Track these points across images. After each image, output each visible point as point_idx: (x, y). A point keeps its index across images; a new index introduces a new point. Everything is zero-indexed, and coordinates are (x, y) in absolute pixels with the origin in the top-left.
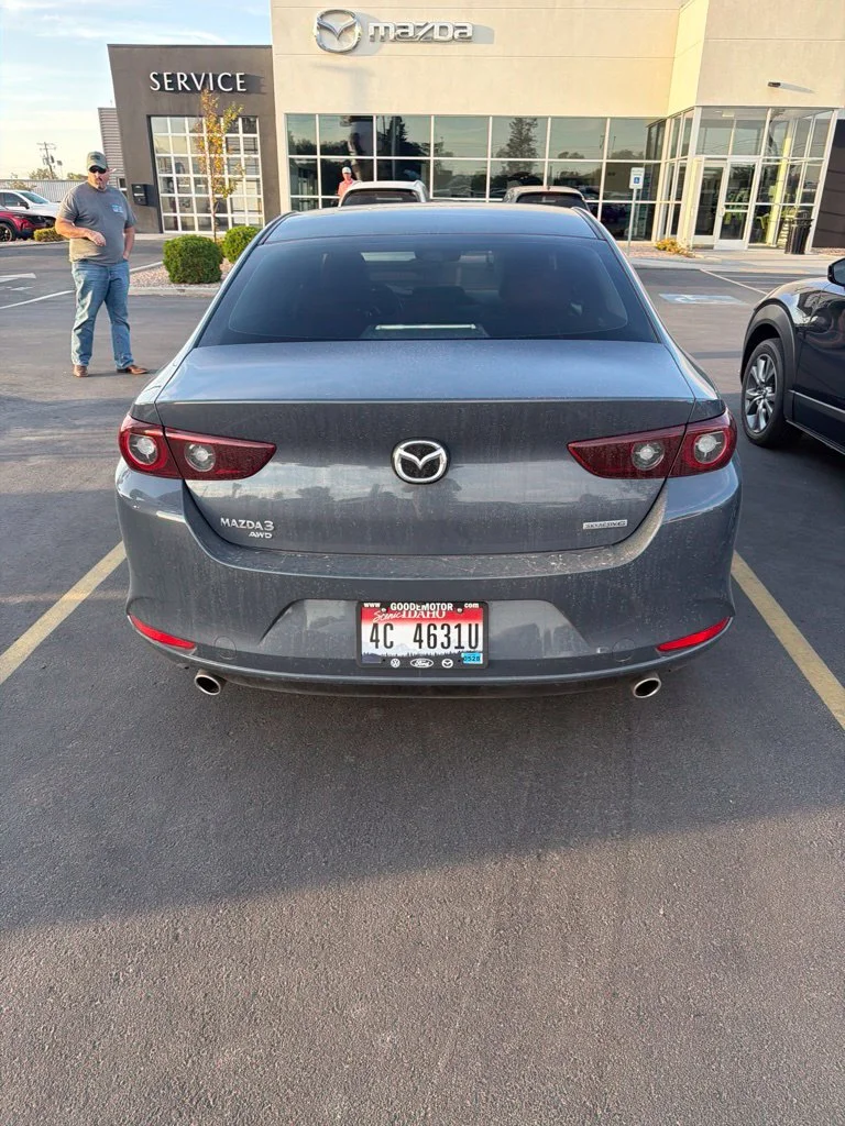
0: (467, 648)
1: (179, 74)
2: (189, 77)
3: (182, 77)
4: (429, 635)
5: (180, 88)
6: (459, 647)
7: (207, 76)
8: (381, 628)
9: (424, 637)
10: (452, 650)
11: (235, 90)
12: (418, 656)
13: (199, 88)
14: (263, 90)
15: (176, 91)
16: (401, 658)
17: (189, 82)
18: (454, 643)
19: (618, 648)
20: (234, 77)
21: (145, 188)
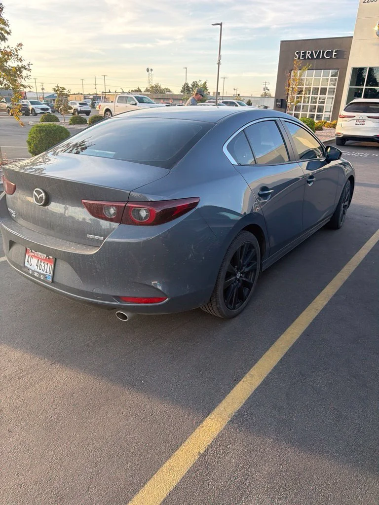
0: (48, 274)
1: (307, 52)
2: (312, 53)
3: (309, 53)
4: (40, 265)
5: (307, 58)
6: (46, 272)
7: (320, 52)
8: (30, 257)
9: (39, 265)
10: (44, 273)
11: (331, 57)
12: (36, 272)
13: (315, 57)
14: (345, 57)
15: (305, 59)
16: (32, 271)
17: (312, 55)
18: (45, 271)
19: (95, 291)
20: (332, 52)
21: (282, 100)
